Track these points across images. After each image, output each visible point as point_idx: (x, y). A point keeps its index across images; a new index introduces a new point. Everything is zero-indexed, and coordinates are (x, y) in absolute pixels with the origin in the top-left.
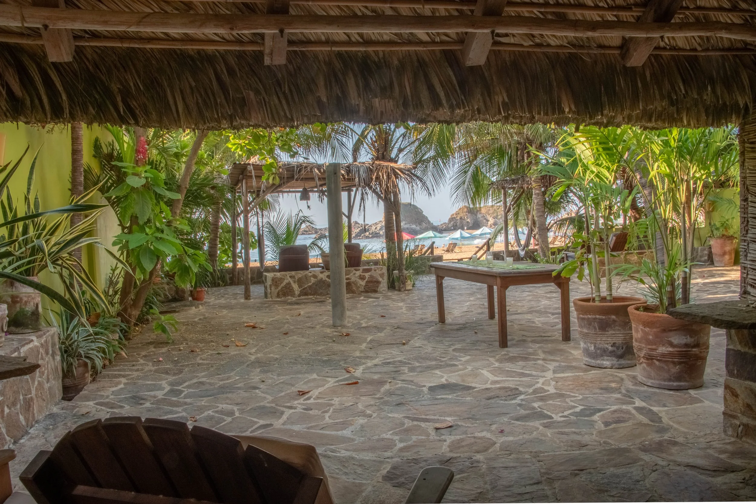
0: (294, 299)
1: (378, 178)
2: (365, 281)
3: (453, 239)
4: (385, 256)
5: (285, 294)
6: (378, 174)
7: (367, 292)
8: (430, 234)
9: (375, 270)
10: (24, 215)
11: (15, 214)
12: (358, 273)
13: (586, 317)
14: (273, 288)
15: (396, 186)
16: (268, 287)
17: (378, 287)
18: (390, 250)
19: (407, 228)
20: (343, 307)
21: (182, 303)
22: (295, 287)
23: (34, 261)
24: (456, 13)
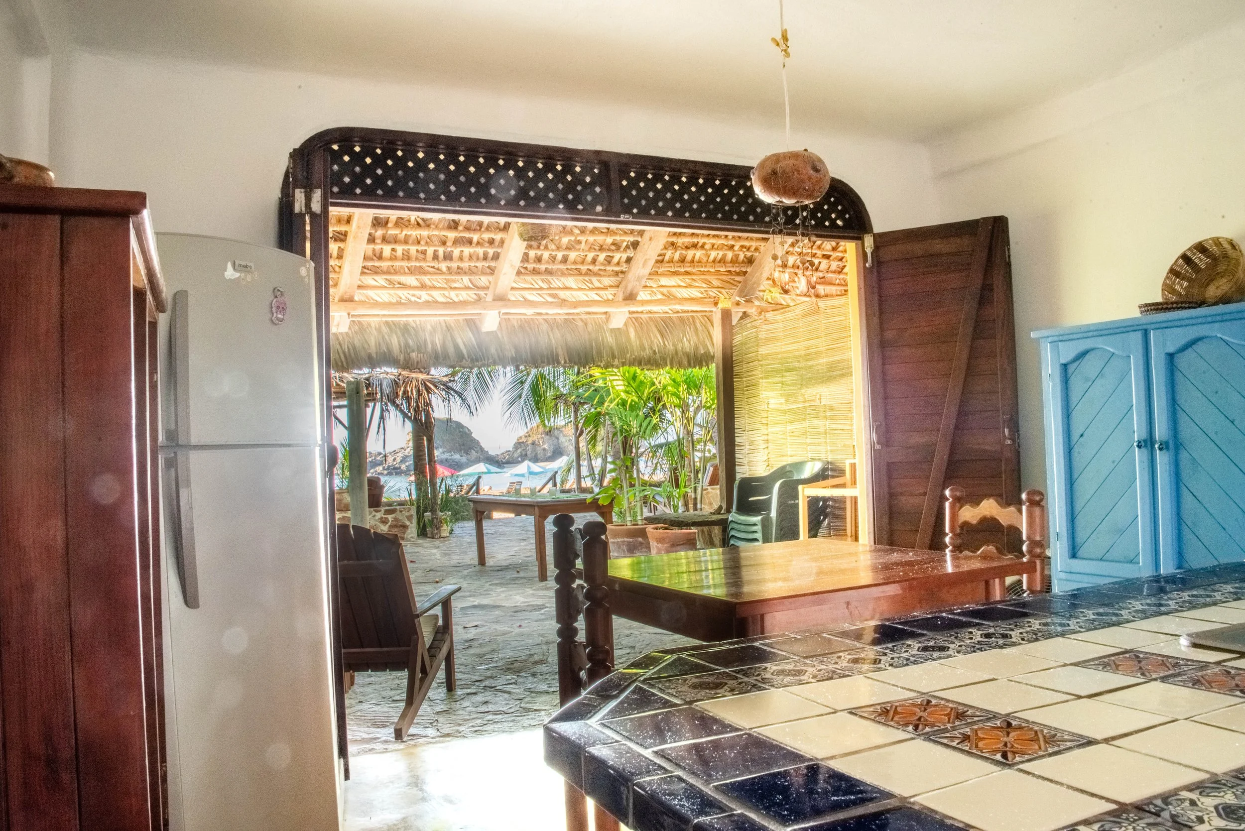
1: (405, 392)
2: (387, 526)
3: (516, 475)
4: (414, 497)
6: (405, 388)
8: (481, 467)
9: (401, 511)
12: (379, 515)
13: (616, 540)
15: (429, 404)
17: (404, 533)
18: (419, 485)
19: (446, 460)
24: (475, 297)
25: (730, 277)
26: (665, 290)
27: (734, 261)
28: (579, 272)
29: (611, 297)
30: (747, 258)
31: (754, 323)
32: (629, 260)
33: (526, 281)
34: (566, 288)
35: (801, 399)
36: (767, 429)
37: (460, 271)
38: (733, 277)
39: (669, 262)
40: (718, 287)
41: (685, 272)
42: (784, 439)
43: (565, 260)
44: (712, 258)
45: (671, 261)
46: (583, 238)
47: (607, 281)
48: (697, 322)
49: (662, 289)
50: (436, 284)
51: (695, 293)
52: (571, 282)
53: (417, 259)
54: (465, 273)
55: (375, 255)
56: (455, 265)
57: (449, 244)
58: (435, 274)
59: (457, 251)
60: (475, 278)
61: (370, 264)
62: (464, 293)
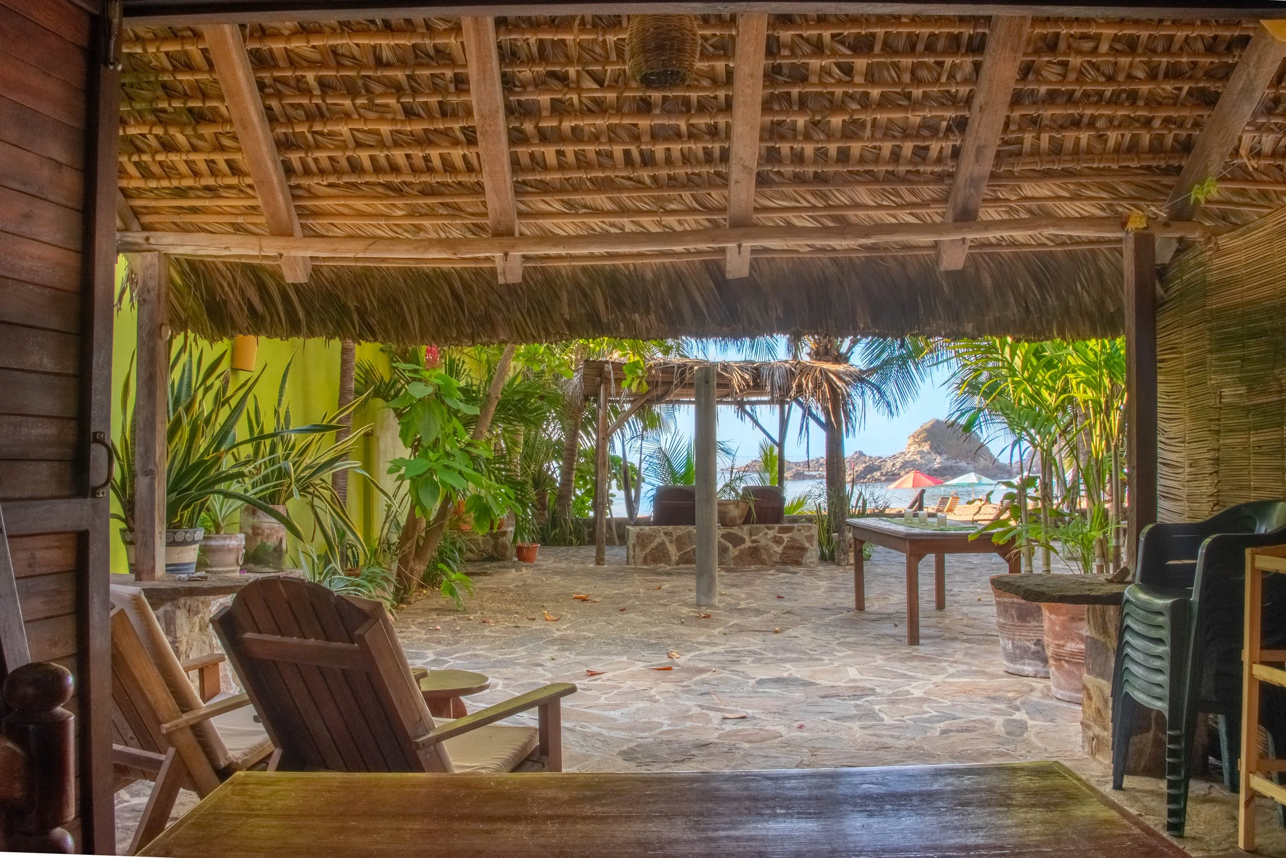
0: (668, 568)
1: (799, 387)
2: (782, 547)
5: (655, 560)
6: (800, 379)
7: (784, 563)
8: (971, 477)
9: (801, 530)
10: (272, 431)
11: (262, 431)
12: (771, 533)
14: (638, 549)
16: (631, 547)
17: (802, 557)
20: (712, 578)
21: (501, 564)
22: (672, 549)
23: (281, 485)
24: (707, 224)
25: (1147, 178)
26: (1033, 205)
27: (1156, 148)
28: (872, 178)
29: (938, 219)
30: (1179, 143)
31: (1200, 259)
32: (956, 153)
33: (786, 197)
34: (857, 206)
35: (1274, 386)
36: (1218, 440)
37: (673, 182)
38: (1156, 178)
39: (1032, 154)
40: (1132, 198)
41: (1063, 169)
42: (1245, 458)
43: (844, 156)
44: (1111, 143)
45: (1036, 152)
46: (866, 117)
47: (928, 191)
48: (1102, 258)
49: (1027, 204)
50: (640, 205)
51: (1090, 209)
52: (863, 195)
53: (602, 167)
54: (684, 186)
55: (537, 163)
56: (663, 173)
57: (646, 138)
58: (636, 189)
59: (659, 150)
60: (700, 193)
61: (530, 177)
62: (689, 218)
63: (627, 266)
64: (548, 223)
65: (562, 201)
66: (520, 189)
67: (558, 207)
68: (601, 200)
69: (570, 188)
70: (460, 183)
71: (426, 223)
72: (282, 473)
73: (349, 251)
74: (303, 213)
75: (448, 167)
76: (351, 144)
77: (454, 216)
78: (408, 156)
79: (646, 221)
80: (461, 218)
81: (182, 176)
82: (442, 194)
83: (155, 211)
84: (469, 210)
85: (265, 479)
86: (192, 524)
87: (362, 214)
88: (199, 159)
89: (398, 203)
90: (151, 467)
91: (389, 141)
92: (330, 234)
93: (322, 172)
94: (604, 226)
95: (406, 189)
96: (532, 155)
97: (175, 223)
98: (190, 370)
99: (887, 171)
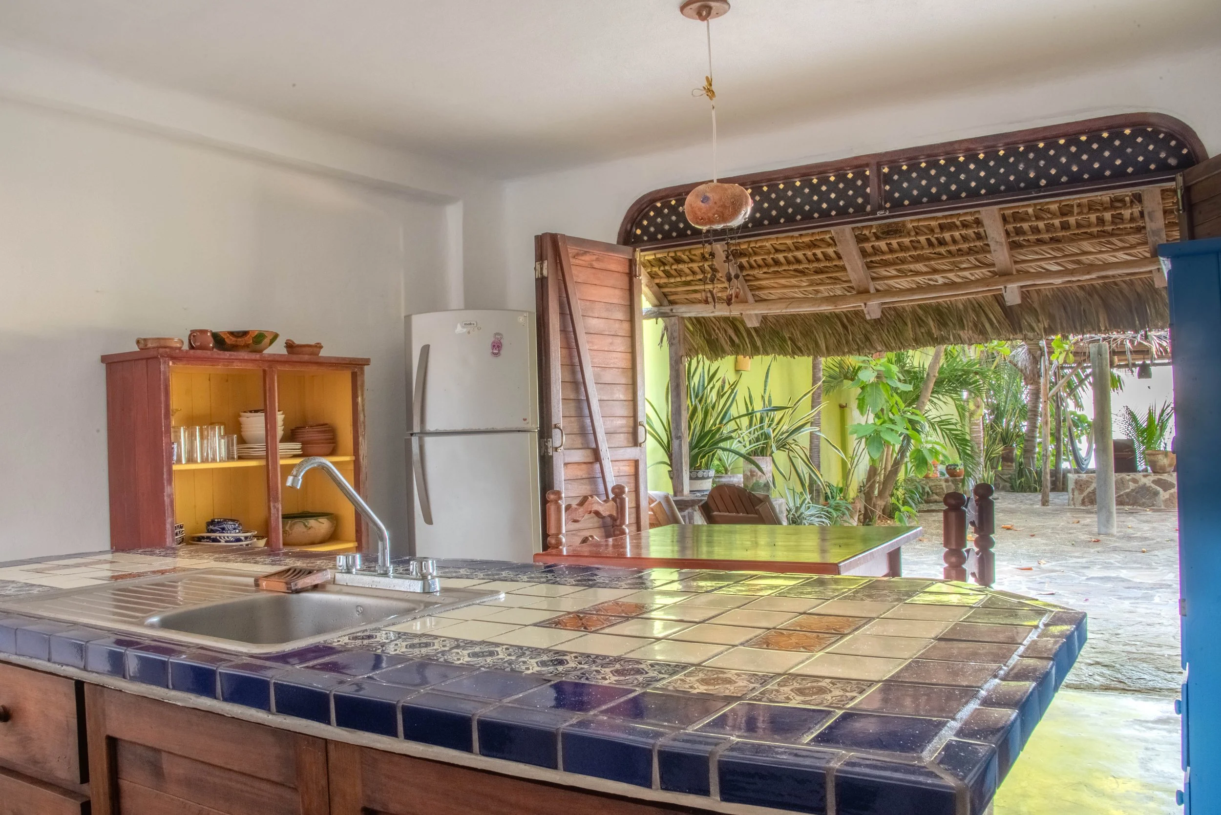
5: (1092, 502)
11: (753, 409)
14: (1076, 493)
20: (1110, 513)
23: (767, 443)
24: (989, 274)
28: (1089, 236)
32: (1141, 215)
33: (1034, 253)
34: (1085, 253)
37: (961, 253)
43: (1065, 226)
50: (944, 267)
53: (915, 248)
54: (968, 254)
55: (876, 251)
56: (953, 248)
57: (937, 230)
58: (939, 259)
59: (947, 236)
60: (979, 256)
61: (873, 259)
62: (977, 271)
63: (946, 302)
64: (891, 282)
65: (896, 269)
66: (869, 266)
67: (895, 273)
68: (920, 267)
69: (899, 262)
70: (836, 265)
71: (821, 288)
72: (767, 436)
73: (777, 309)
74: (752, 289)
75: (827, 257)
76: (773, 251)
77: (835, 283)
78: (804, 255)
79: (951, 275)
80: (840, 284)
81: (687, 275)
82: (827, 272)
83: (676, 293)
84: (844, 279)
85: (758, 440)
86: (707, 467)
87: (785, 287)
88: (695, 266)
89: (804, 279)
90: (680, 434)
91: (793, 248)
92: (769, 298)
93: (759, 266)
94: (926, 281)
95: (806, 271)
96: (873, 247)
97: (686, 299)
98: (704, 377)
99: (1098, 231)
